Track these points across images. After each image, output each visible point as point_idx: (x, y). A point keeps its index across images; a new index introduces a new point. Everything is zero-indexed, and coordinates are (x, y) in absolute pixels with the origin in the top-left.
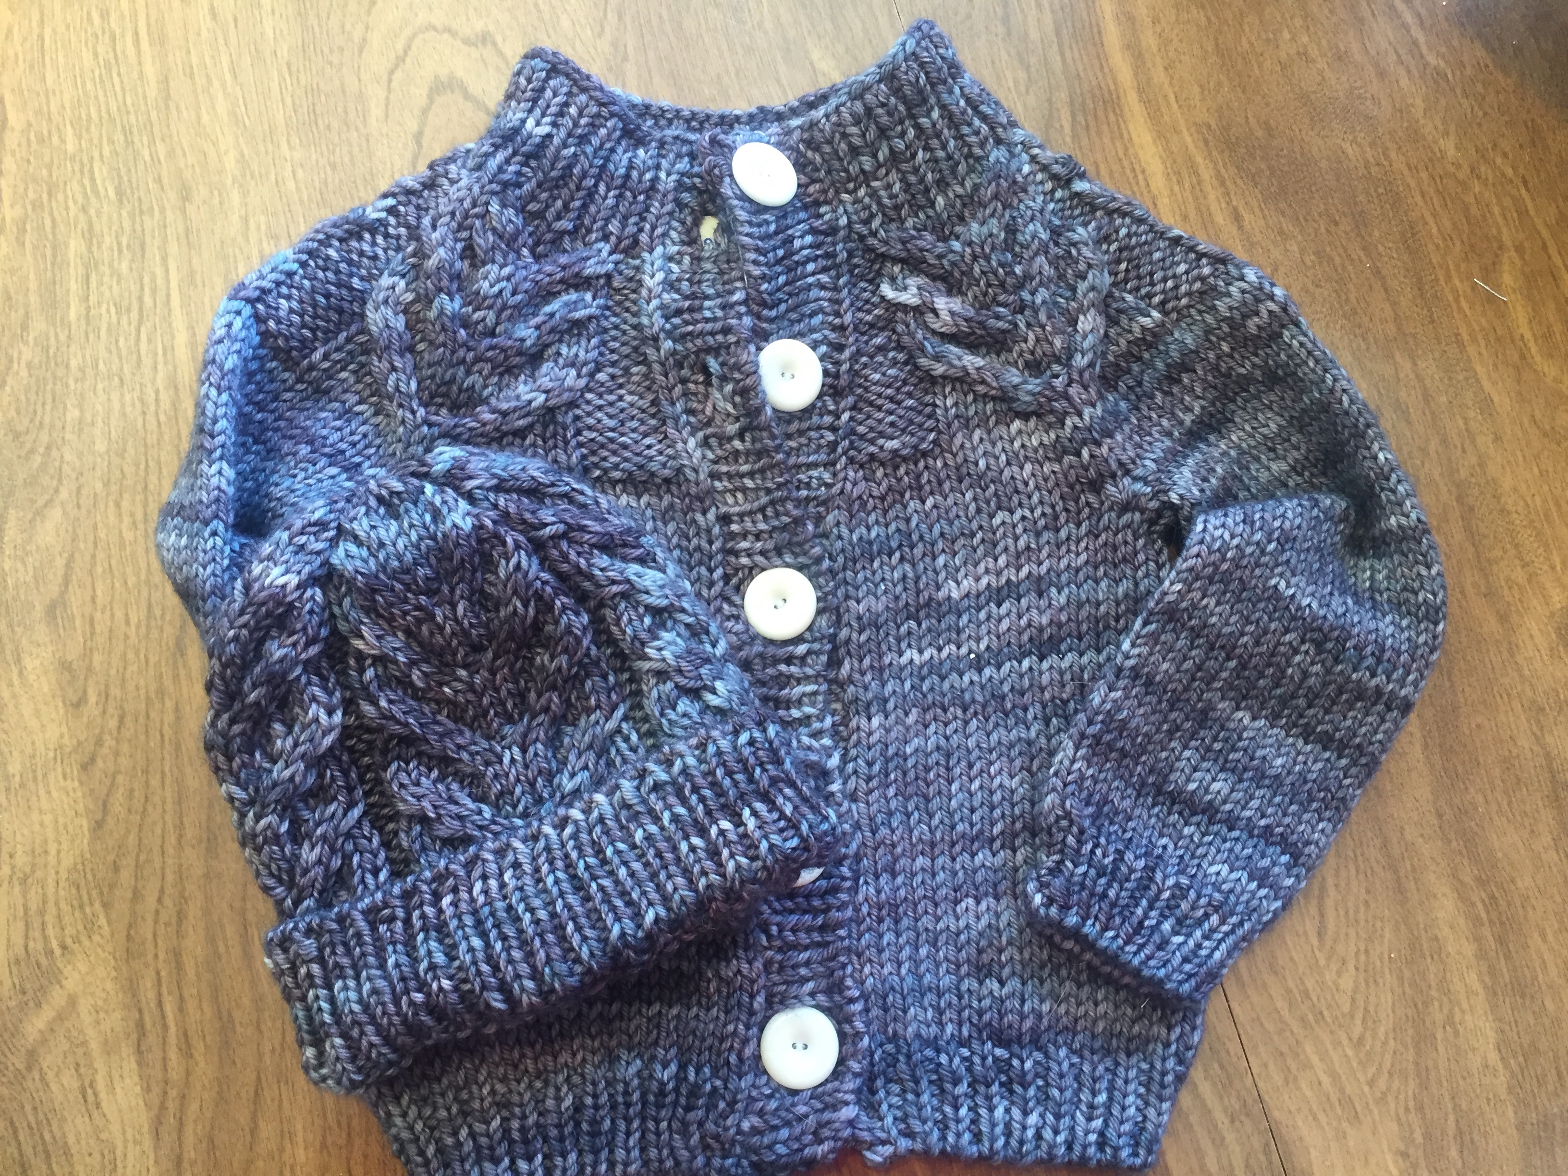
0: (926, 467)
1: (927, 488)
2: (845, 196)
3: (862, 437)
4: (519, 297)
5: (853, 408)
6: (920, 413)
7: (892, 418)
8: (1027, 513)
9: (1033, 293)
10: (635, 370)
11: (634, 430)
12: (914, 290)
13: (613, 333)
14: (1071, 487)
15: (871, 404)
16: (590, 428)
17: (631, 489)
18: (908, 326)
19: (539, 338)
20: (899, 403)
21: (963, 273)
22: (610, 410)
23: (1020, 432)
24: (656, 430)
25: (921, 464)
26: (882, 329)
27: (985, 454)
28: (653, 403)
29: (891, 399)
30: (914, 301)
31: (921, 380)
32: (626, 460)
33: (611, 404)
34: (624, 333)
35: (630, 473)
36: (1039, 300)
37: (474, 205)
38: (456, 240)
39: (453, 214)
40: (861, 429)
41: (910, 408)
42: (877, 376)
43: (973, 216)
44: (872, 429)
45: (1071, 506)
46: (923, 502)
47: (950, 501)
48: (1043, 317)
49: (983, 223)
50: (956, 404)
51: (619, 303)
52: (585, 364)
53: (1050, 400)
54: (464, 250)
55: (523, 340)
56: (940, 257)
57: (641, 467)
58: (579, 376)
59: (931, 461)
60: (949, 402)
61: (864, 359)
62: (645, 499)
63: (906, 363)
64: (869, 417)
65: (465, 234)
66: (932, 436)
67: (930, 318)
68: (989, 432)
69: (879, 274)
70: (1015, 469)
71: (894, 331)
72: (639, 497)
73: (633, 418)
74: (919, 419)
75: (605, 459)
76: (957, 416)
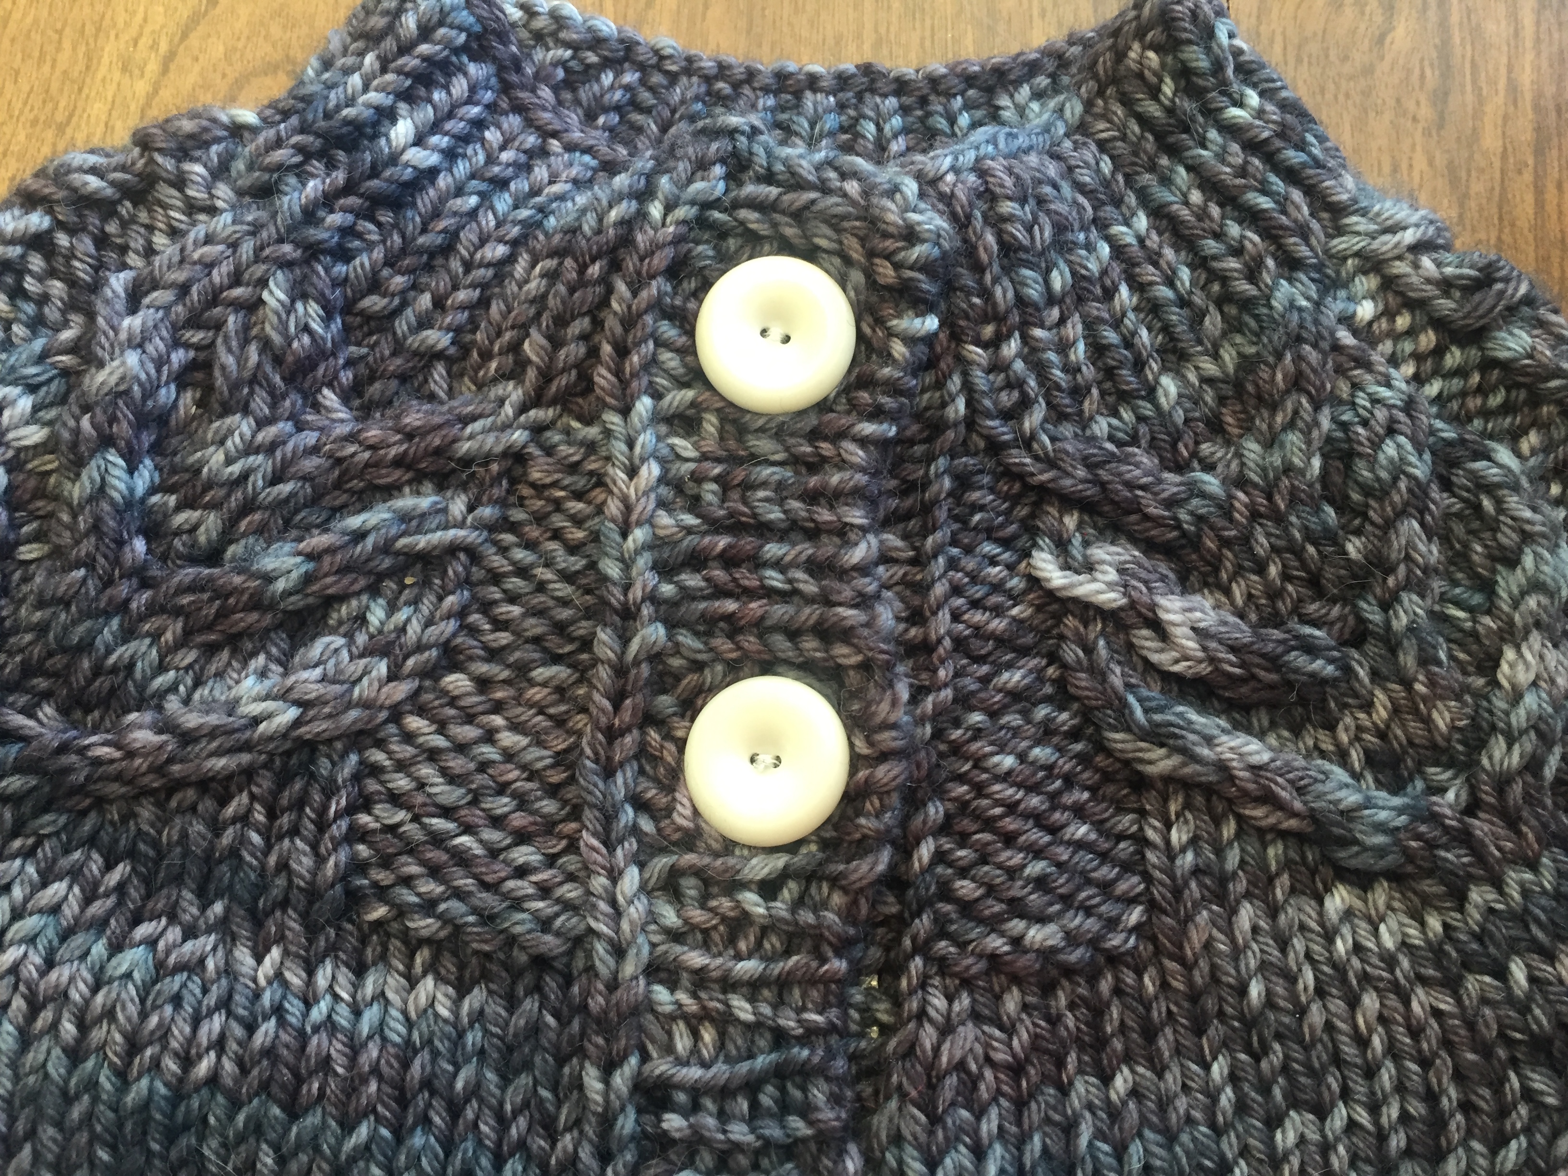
0: (1118, 991)
1: (1118, 1045)
2: (975, 352)
3: (967, 908)
4: (286, 488)
5: (945, 828)
6: (1104, 857)
7: (1036, 868)
8: (1363, 1117)
9: (1386, 606)
10: (541, 673)
11: (497, 822)
12: (1112, 575)
13: (515, 583)
14: (1486, 1051)
15: (988, 824)
16: (395, 799)
17: (449, 965)
18: (1089, 650)
19: (308, 579)
20: (1054, 830)
21: (1226, 543)
22: (457, 764)
23: (1348, 914)
24: (549, 827)
25: (1105, 985)
26: (1024, 652)
27: (1264, 966)
28: (561, 759)
29: (1038, 819)
30: (1112, 598)
31: (1107, 777)
32: (459, 894)
33: (461, 748)
34: (541, 587)
35: (458, 929)
36: (1400, 622)
37: (236, 280)
38: (176, 343)
39: (184, 289)
40: (966, 888)
41: (1080, 845)
42: (1008, 761)
43: (1247, 427)
44: (991, 890)
45: (1483, 1097)
46: (1106, 1080)
47: (1172, 1080)
48: (1408, 660)
49: (1270, 442)
50: (1194, 841)
51: (539, 519)
52: (420, 647)
53: (1431, 845)
54: (191, 367)
55: (269, 578)
56: (1171, 503)
57: (487, 918)
58: (393, 676)
59: (1129, 978)
60: (1179, 836)
61: (977, 718)
62: (476, 998)
63: (1074, 735)
64: (984, 859)
65: (197, 337)
66: (1135, 915)
67: (1144, 638)
68: (1273, 912)
69: (1030, 529)
70: (1338, 1005)
71: (1053, 658)
72: (462, 990)
73: (502, 789)
74: (1107, 872)
75: (407, 881)
76: (1197, 871)
